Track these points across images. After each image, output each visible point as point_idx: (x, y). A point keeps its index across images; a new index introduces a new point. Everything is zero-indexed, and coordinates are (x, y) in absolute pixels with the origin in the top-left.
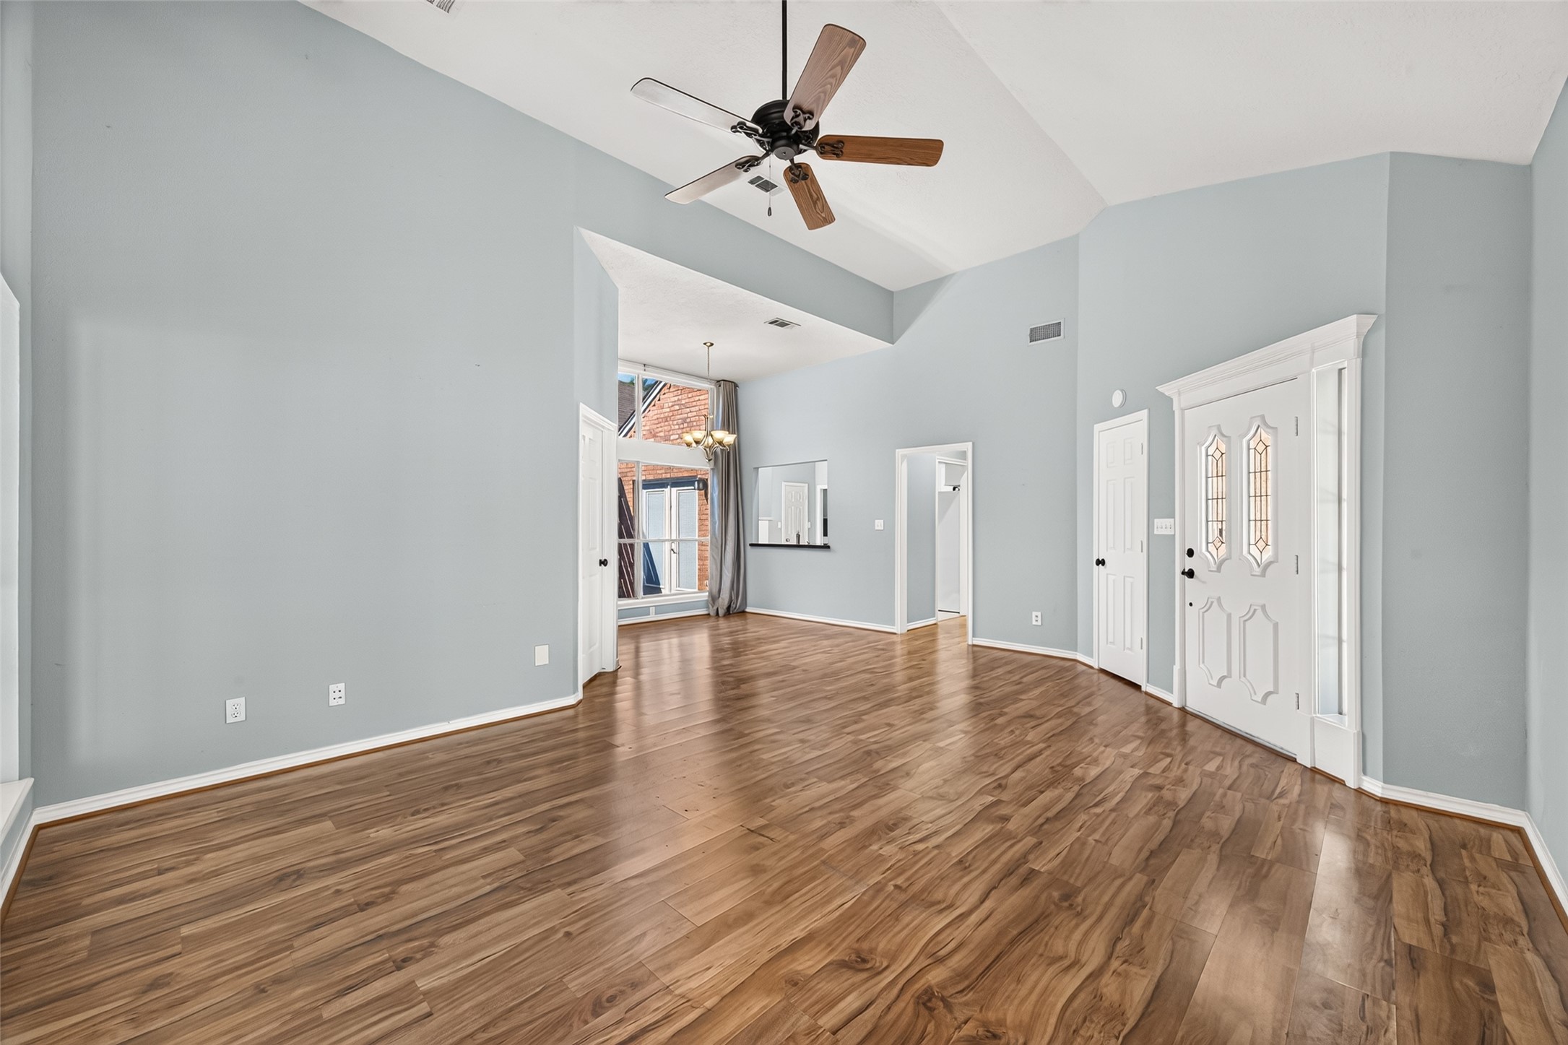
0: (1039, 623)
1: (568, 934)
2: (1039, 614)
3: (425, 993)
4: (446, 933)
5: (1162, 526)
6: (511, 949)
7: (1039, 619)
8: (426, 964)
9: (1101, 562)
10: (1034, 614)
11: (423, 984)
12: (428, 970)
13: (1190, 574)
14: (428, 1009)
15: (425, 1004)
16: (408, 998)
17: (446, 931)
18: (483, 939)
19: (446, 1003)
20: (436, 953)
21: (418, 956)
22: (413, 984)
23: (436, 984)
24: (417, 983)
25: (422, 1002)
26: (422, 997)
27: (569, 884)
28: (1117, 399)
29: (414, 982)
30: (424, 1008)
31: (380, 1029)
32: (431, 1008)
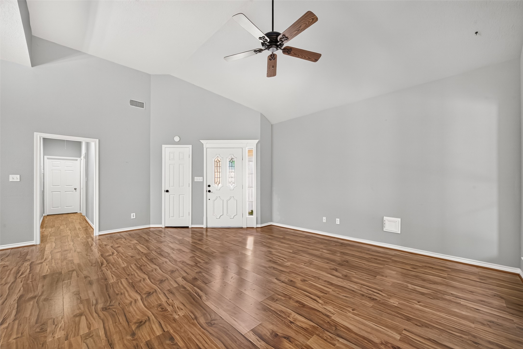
0: (135, 217)
1: (353, 310)
2: (134, 214)
3: (400, 334)
4: (374, 342)
5: (197, 179)
6: (368, 321)
7: (135, 216)
8: (391, 341)
9: (167, 191)
10: (132, 214)
11: (398, 337)
12: (392, 338)
13: (209, 191)
14: (404, 331)
15: (403, 332)
16: (406, 338)
17: (372, 343)
18: (369, 330)
19: (398, 328)
20: (384, 340)
21: (389, 345)
22: (400, 339)
23: (394, 333)
24: (399, 339)
25: (403, 333)
26: (402, 334)
27: (328, 316)
28: (177, 139)
29: (399, 340)
30: (404, 332)
31: (420, 339)
32: (403, 330)
